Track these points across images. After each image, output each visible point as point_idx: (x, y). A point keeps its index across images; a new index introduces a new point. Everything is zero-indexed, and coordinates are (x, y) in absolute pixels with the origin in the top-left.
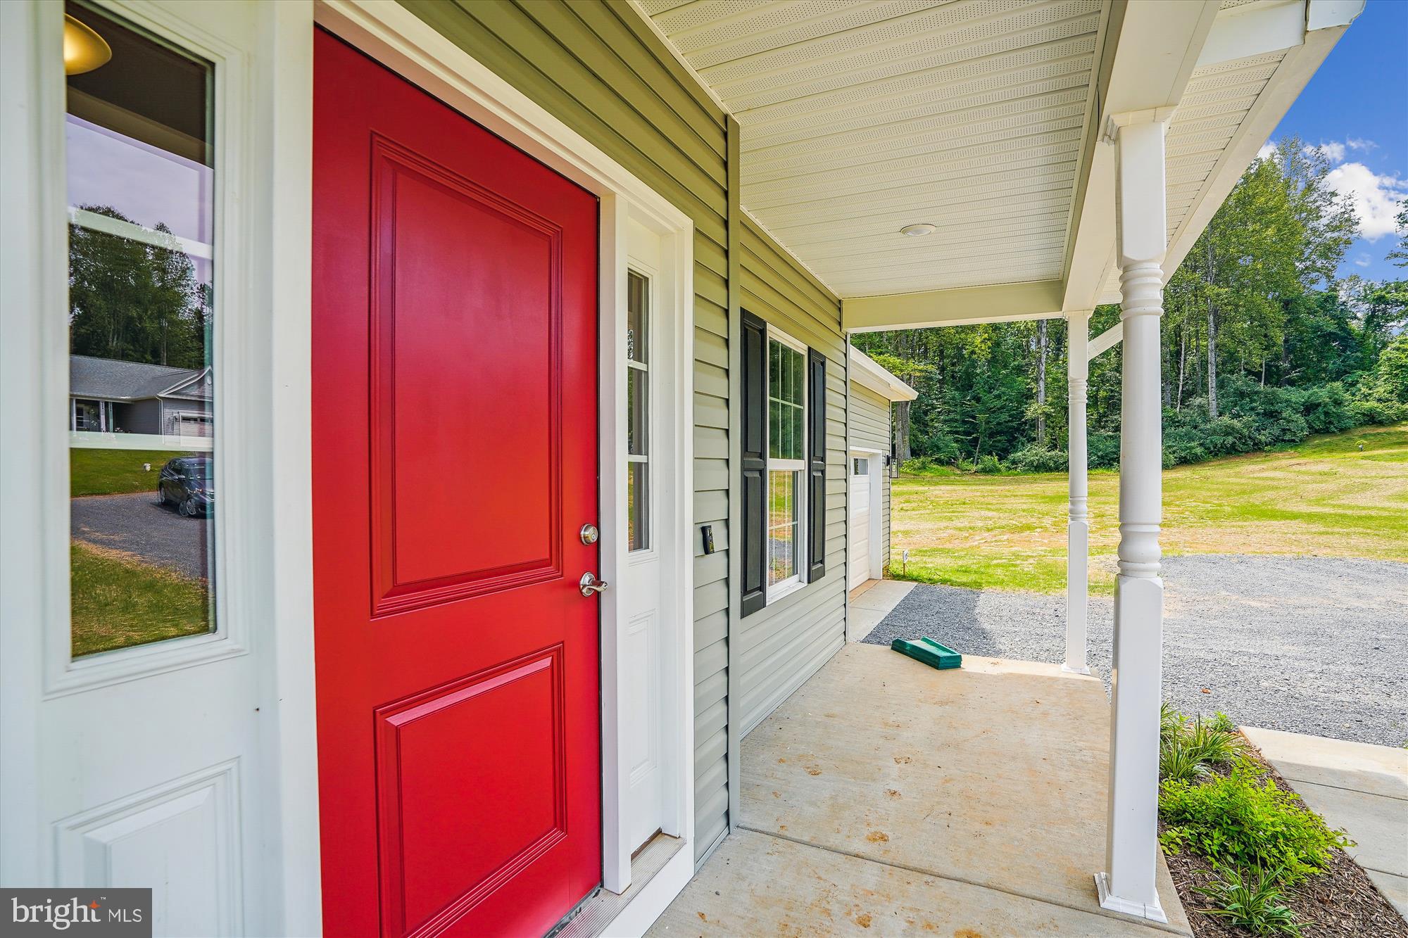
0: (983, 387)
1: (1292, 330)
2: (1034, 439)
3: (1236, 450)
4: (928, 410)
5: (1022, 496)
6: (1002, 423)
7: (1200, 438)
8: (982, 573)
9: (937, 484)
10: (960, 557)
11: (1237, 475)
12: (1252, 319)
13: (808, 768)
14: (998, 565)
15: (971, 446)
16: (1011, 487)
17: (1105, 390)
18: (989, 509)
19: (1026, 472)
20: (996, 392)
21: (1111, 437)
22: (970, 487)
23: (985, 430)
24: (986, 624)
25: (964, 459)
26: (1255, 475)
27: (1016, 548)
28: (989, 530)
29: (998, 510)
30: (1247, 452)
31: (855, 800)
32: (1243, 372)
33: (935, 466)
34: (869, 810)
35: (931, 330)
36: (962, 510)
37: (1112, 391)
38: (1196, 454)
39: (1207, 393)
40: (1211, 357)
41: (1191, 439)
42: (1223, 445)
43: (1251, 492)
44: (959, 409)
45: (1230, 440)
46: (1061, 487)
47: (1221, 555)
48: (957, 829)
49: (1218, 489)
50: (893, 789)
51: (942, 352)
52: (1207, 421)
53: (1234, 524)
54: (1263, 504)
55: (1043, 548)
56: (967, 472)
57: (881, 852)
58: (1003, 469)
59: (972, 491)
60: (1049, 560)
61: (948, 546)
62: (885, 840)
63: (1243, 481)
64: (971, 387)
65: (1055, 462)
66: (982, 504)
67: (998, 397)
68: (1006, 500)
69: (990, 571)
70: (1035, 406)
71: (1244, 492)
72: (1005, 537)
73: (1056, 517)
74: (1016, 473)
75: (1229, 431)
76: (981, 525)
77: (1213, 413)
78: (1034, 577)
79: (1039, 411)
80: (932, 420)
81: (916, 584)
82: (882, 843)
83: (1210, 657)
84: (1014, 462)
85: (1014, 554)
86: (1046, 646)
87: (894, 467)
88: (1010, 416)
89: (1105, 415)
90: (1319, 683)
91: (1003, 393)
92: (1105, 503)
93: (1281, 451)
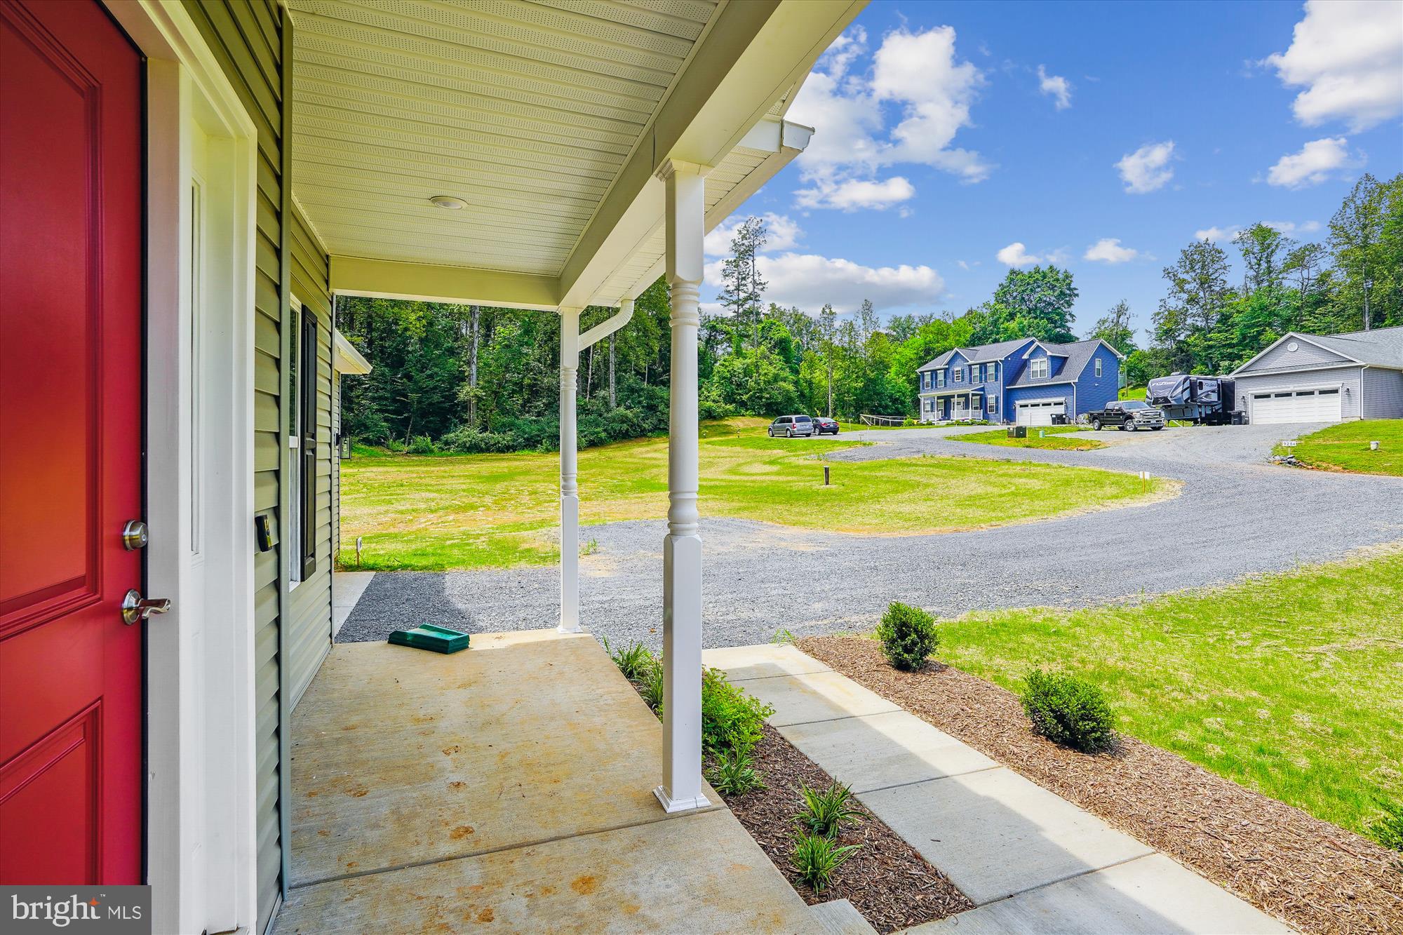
0: (414, 366)
1: (664, 342)
2: (466, 421)
3: (629, 436)
4: (353, 386)
5: (460, 476)
6: (434, 404)
7: (604, 425)
8: (440, 555)
9: (367, 465)
10: (410, 541)
11: (631, 456)
12: (638, 330)
13: (350, 791)
14: (452, 546)
15: (403, 425)
16: (447, 468)
17: (529, 378)
18: (429, 491)
19: (458, 453)
20: (429, 372)
21: (535, 421)
22: (405, 469)
23: (417, 410)
24: (460, 604)
25: (394, 440)
26: (643, 456)
27: (464, 528)
28: (432, 511)
29: (438, 491)
30: (636, 437)
31: (421, 806)
32: (633, 372)
33: (363, 447)
34: (440, 809)
35: (361, 299)
36: (401, 492)
37: (535, 380)
38: (601, 438)
39: (609, 386)
40: (612, 358)
41: (597, 425)
42: (620, 430)
43: (642, 470)
44: (389, 387)
45: (625, 426)
46: (494, 467)
47: (632, 521)
48: (533, 796)
49: (620, 468)
50: (456, 780)
51: (369, 325)
52: (608, 411)
53: (636, 495)
54: (652, 478)
55: (490, 526)
56: (398, 453)
57: (473, 845)
58: (436, 450)
59: (407, 472)
60: (498, 536)
61: (392, 530)
62: (471, 832)
63: (636, 460)
64: (402, 365)
65: (486, 444)
66: (421, 485)
67: (431, 377)
68: (445, 481)
69: (447, 551)
70: (467, 388)
71: (637, 470)
72: (451, 518)
73: (495, 496)
74: (449, 453)
75: (624, 419)
76: (425, 506)
77: (613, 404)
78: (490, 554)
79: (472, 394)
80: (358, 397)
81: (374, 573)
82: (469, 836)
83: (648, 603)
84: (447, 443)
85: (464, 534)
86: (522, 615)
87: (345, 447)
88: (442, 397)
89: (529, 401)
90: (716, 610)
91: (436, 373)
92: (536, 481)
93: (658, 437)
